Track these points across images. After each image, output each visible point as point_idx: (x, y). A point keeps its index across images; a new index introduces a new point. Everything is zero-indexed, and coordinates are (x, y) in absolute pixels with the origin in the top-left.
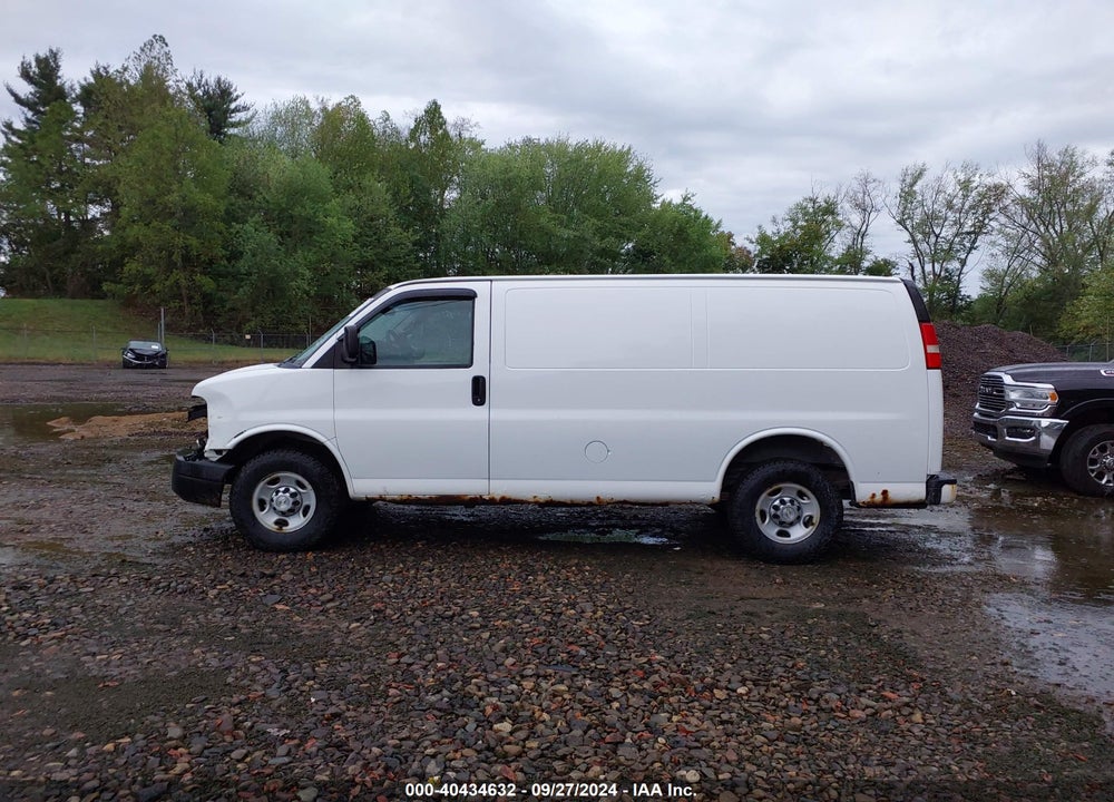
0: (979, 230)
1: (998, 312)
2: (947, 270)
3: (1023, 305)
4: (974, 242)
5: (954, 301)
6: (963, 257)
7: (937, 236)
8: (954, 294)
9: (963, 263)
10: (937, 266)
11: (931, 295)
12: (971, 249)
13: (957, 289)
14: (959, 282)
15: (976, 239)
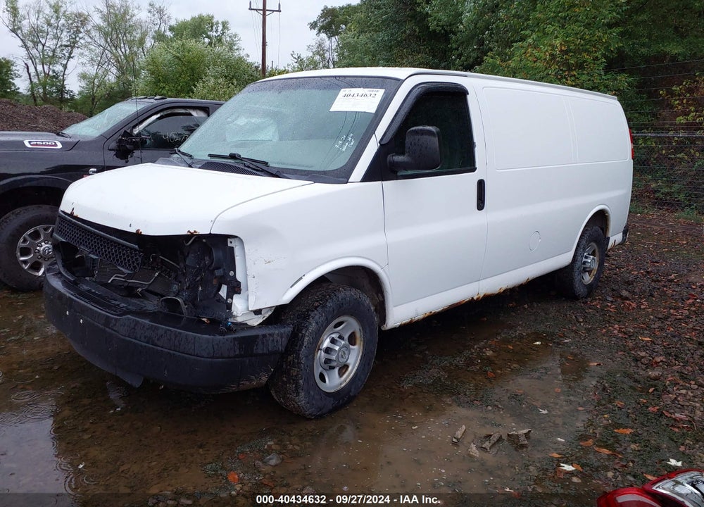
0: (73, 45)
1: (93, 104)
2: (54, 71)
3: (106, 99)
4: (71, 53)
5: (62, 95)
6: (64, 62)
7: (44, 45)
8: (61, 89)
9: (65, 67)
10: (46, 67)
11: (44, 88)
12: (69, 57)
13: (63, 86)
14: (64, 80)
15: (72, 50)
